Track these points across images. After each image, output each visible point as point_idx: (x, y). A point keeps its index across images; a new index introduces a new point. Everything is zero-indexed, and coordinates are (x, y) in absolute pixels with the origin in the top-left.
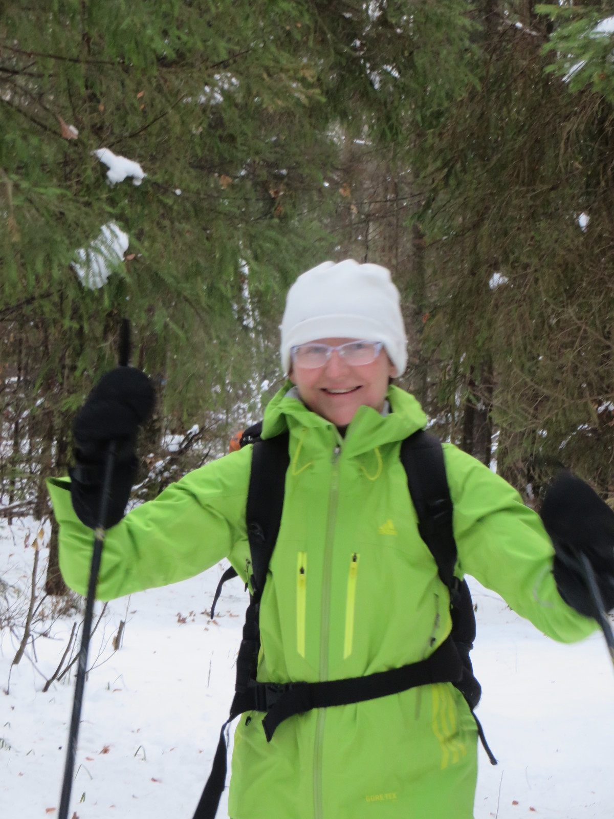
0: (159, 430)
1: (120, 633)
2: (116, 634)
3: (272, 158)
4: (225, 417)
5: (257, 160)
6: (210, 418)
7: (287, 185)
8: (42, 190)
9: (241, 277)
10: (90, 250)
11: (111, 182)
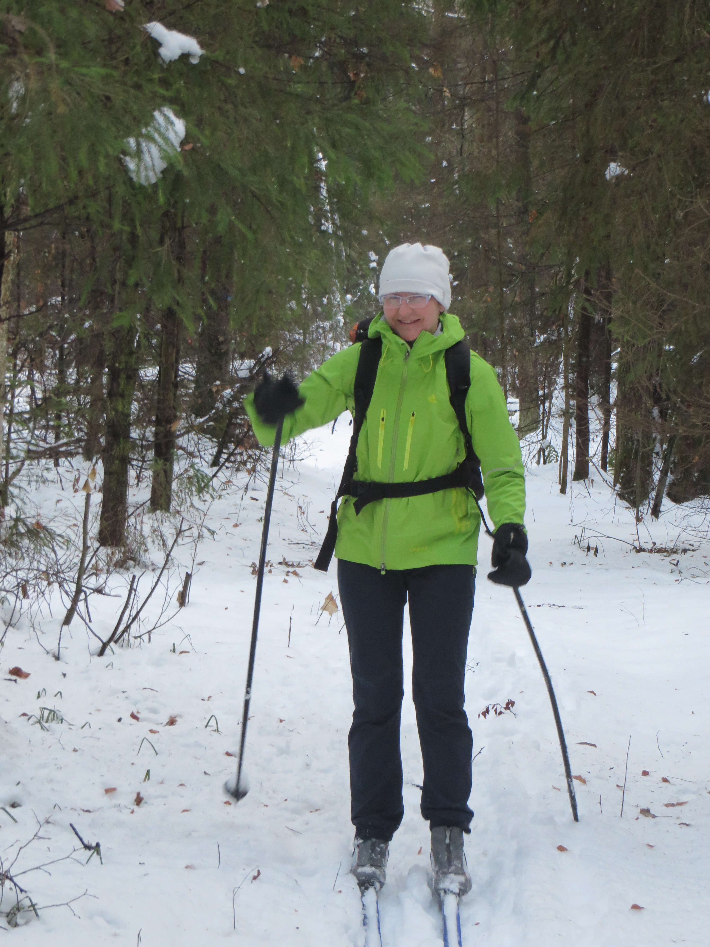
0: (226, 353)
1: (185, 587)
2: (181, 589)
3: (351, 34)
4: (302, 338)
5: (333, 36)
6: (285, 340)
7: (368, 65)
8: (84, 71)
9: (317, 174)
10: (141, 140)
11: (163, 61)
